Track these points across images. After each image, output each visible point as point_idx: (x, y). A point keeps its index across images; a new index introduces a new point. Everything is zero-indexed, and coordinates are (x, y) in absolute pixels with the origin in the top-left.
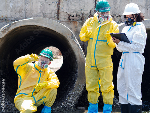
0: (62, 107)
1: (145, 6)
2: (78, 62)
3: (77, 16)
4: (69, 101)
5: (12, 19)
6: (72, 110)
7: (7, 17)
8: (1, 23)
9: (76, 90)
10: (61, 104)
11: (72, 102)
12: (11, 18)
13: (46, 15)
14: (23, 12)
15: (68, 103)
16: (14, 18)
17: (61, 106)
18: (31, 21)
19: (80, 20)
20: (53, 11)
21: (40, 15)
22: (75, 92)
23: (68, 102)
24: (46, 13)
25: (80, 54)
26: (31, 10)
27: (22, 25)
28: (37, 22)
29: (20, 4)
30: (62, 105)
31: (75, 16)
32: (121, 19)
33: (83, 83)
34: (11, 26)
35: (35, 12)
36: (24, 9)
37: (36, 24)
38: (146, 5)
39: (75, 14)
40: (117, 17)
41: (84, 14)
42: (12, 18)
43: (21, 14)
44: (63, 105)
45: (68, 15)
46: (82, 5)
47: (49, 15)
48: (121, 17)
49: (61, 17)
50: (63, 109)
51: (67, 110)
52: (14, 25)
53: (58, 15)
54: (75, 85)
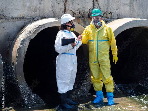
1: (129, 5)
3: (79, 14)
5: (29, 17)
7: (24, 16)
8: (20, 21)
11: (86, 91)
13: (56, 13)
14: (38, 10)
15: (83, 92)
16: (30, 17)
17: (78, 95)
19: (82, 17)
20: (61, 9)
21: (51, 13)
22: (88, 82)
24: (56, 11)
26: (44, 9)
29: (35, 3)
31: (78, 14)
35: (47, 10)
36: (38, 8)
38: (130, 3)
39: (78, 12)
40: (109, 14)
41: (85, 12)
42: (29, 16)
43: (35, 12)
44: (80, 94)
45: (73, 13)
46: (84, 4)
47: (58, 13)
48: (112, 14)
50: (79, 97)
51: (83, 98)
54: (88, 76)
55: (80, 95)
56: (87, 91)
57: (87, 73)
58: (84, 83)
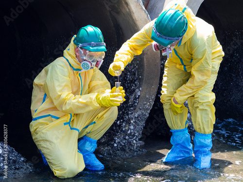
0: (117, 146)
4: (129, 132)
10: (114, 141)
11: (134, 136)
15: (127, 138)
17: (115, 145)
22: (139, 112)
23: (126, 134)
33: (153, 94)
44: (119, 142)
50: (119, 150)
54: (138, 98)
55: (121, 145)
56: (137, 134)
57: (134, 90)
58: (128, 115)
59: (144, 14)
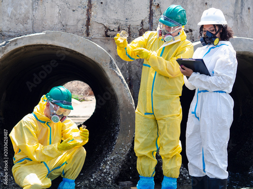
0: (93, 181)
1: (233, 16)
2: (121, 107)
3: (119, 30)
4: (105, 171)
5: (11, 34)
6: (110, 186)
7: (1, 31)
9: (116, 154)
10: (92, 176)
11: (109, 174)
12: (9, 32)
13: (68, 27)
14: (30, 22)
15: (103, 175)
16: (15, 32)
18: (42, 37)
20: (79, 21)
21: (58, 27)
22: (115, 156)
23: (102, 173)
24: (68, 24)
25: (123, 92)
26: (42, 20)
27: (28, 43)
28: (52, 40)
29: (24, 8)
30: (94, 177)
31: (116, 30)
32: (193, 36)
34: (8, 46)
35: (48, 22)
36: (30, 18)
37: (50, 43)
38: (234, 13)
39: (117, 26)
40: (187, 32)
41: (131, 27)
42: (11, 32)
43: (25, 25)
45: (104, 28)
46: (128, 12)
47: (72, 28)
48: (193, 33)
49: (93, 31)
50: (94, 184)
51: (101, 186)
52: (14, 43)
53: (88, 29)
55: (97, 180)
56: (112, 173)
58: (106, 157)
59: (119, 79)
